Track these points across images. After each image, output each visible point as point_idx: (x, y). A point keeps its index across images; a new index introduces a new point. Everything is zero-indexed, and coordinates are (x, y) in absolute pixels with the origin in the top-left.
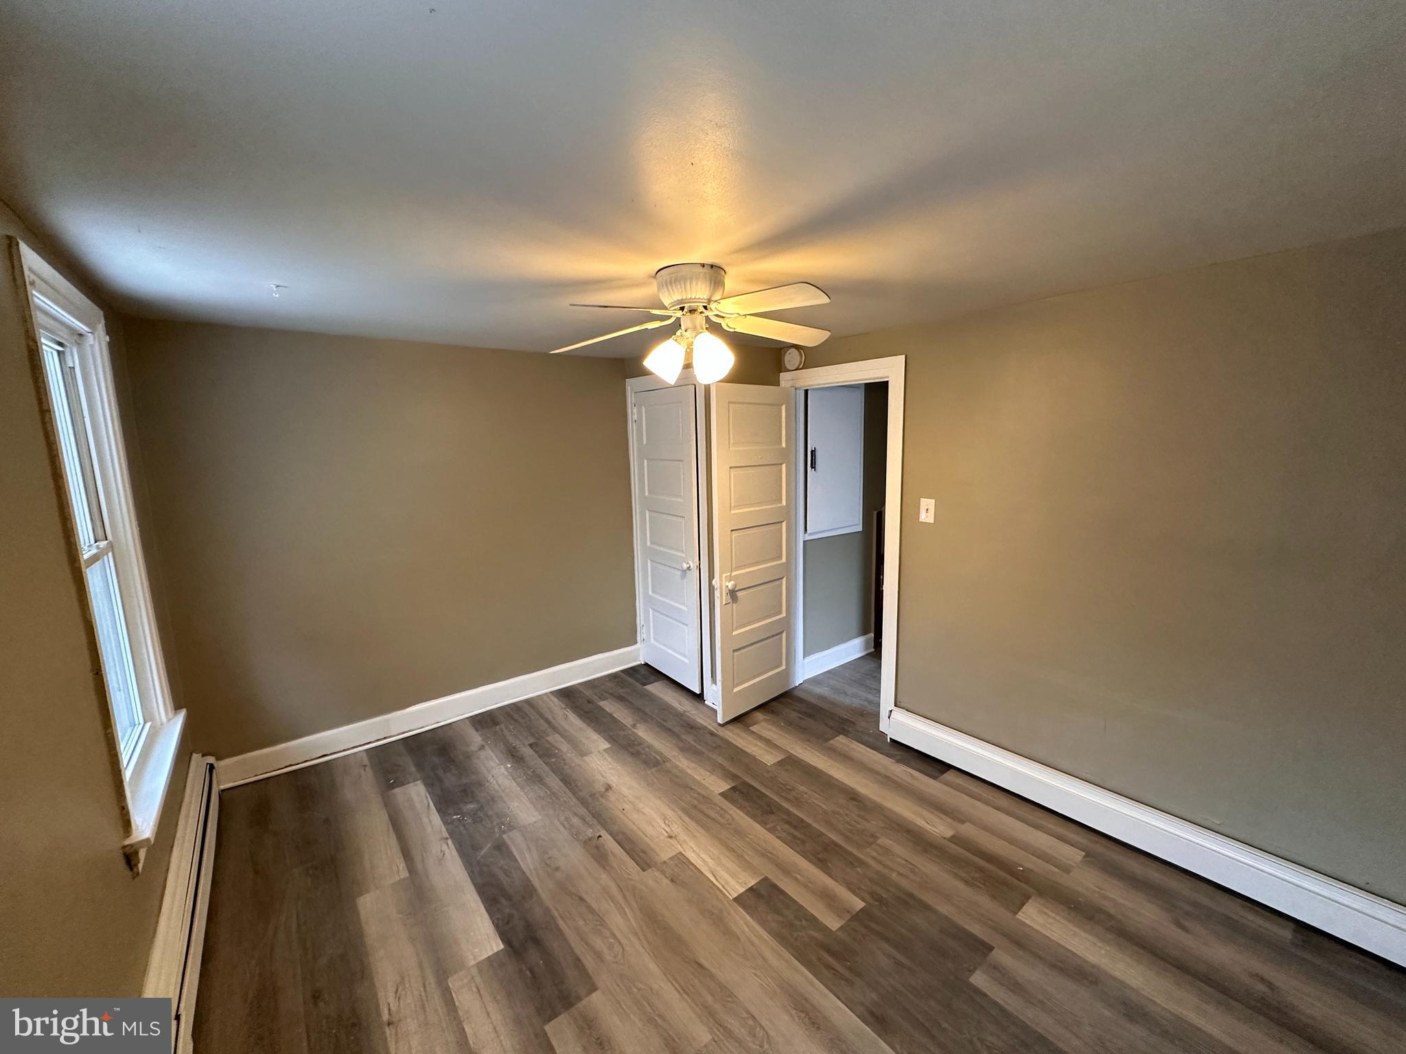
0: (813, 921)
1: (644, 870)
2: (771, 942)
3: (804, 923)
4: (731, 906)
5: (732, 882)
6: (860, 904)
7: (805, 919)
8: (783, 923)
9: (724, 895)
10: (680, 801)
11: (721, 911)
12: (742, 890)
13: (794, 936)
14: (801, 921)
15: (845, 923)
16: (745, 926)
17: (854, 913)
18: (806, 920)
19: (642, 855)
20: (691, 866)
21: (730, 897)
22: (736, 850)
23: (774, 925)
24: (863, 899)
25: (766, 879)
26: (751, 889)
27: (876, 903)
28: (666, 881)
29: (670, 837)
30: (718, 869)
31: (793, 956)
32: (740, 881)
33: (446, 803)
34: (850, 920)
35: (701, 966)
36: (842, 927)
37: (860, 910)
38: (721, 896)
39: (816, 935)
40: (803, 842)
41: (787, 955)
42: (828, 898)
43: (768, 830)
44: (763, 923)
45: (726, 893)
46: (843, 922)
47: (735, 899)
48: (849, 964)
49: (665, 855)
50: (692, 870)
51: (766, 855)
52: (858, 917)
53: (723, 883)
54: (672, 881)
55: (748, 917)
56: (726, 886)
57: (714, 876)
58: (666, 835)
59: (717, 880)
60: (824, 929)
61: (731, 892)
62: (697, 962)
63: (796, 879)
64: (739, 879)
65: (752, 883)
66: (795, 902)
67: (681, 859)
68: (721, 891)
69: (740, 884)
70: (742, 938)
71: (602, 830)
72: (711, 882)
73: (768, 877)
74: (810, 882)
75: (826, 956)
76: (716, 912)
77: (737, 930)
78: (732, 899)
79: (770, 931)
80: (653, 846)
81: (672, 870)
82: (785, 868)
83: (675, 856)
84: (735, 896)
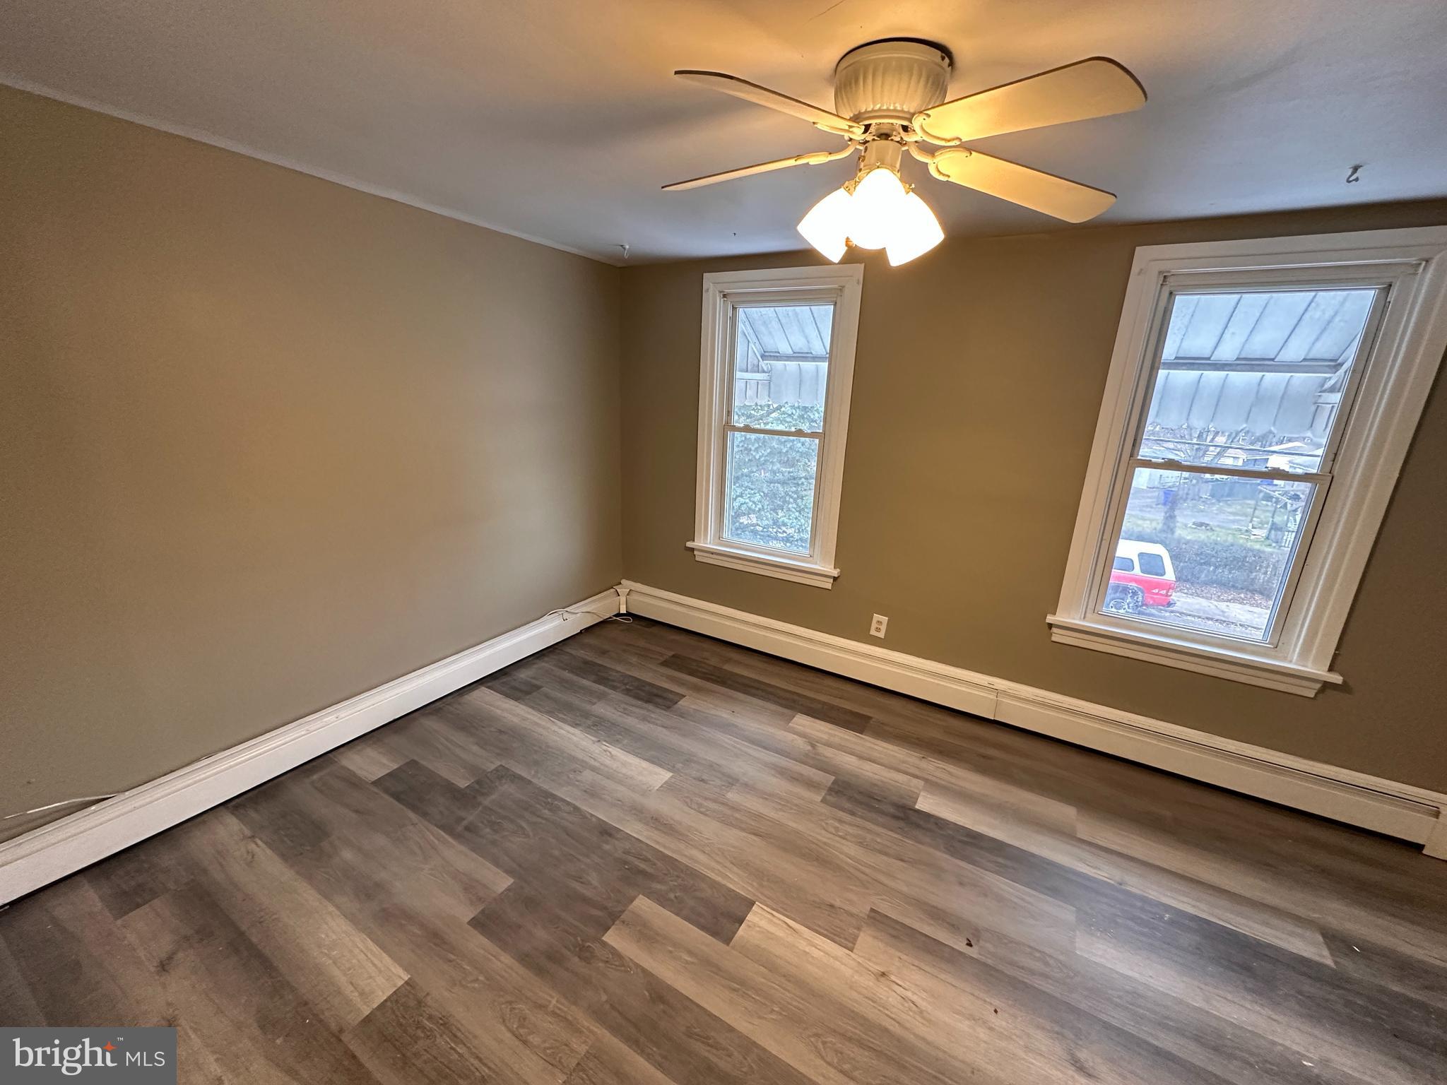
0: (662, 900)
1: (872, 910)
2: (703, 868)
3: (672, 896)
4: (754, 895)
5: (763, 923)
6: (611, 938)
7: (672, 900)
8: (695, 890)
9: (767, 906)
11: (762, 886)
12: (750, 917)
13: (680, 879)
14: (676, 897)
15: (628, 907)
16: (732, 878)
17: (617, 922)
18: (670, 900)
20: (825, 932)
21: (760, 905)
22: (783, 980)
23: (703, 885)
24: (604, 944)
25: (727, 940)
26: (741, 921)
27: (588, 944)
28: (838, 903)
29: (883, 974)
30: (790, 939)
31: (679, 862)
32: (758, 929)
34: (623, 911)
36: (632, 900)
37: (609, 928)
38: (769, 902)
39: (659, 886)
41: (683, 860)
42: (648, 935)
44: (715, 885)
45: (765, 908)
46: (631, 907)
47: (753, 904)
48: (627, 867)
49: (866, 939)
50: (819, 926)
51: (739, 986)
52: (611, 918)
53: (774, 920)
54: (832, 906)
55: (731, 886)
56: (769, 916)
57: (790, 927)
58: (893, 978)
59: (785, 923)
60: (650, 894)
61: (760, 911)
63: (690, 953)
64: (759, 932)
65: (742, 931)
66: (687, 919)
67: (849, 943)
68: (774, 910)
69: (755, 925)
70: (728, 864)
71: (975, 956)
72: (788, 917)
73: (725, 946)
74: (671, 952)
75: (649, 870)
76: (765, 883)
77: (735, 869)
78: (757, 903)
79: (704, 878)
80: (892, 951)
81: (841, 921)
82: (710, 969)
83: (854, 944)
84: (754, 908)
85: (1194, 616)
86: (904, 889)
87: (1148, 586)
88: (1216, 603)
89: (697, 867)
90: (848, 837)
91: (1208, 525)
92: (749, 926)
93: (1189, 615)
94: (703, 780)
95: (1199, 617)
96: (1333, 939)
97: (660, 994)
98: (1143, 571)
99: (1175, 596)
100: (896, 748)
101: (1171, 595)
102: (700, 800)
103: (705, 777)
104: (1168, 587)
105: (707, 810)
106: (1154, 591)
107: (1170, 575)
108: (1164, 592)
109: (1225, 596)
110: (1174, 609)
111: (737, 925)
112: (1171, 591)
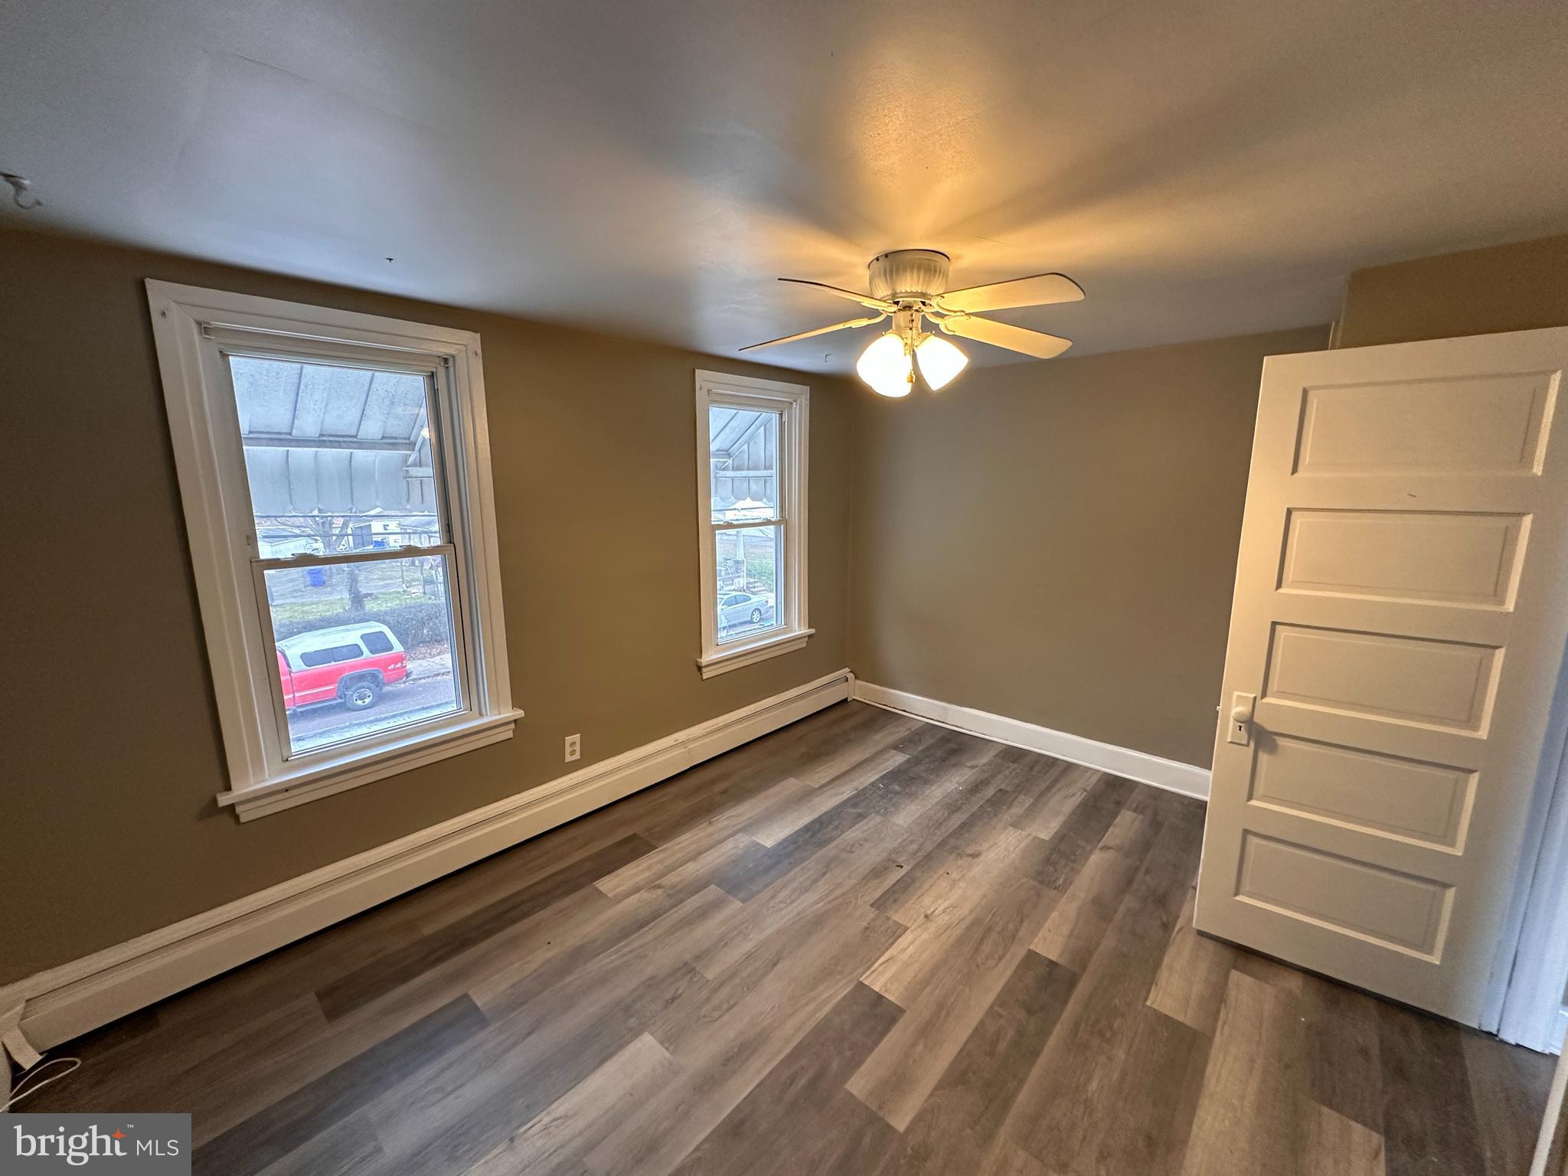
0: (854, 1064)
1: (871, 906)
2: (814, 1019)
3: (849, 1054)
4: (851, 981)
5: (885, 978)
6: (900, 1123)
7: (853, 1055)
8: (842, 1030)
9: (864, 973)
10: (991, 914)
11: (841, 972)
12: (877, 989)
13: (827, 1042)
14: (849, 1050)
15: (860, 1102)
16: (830, 994)
17: (881, 1115)
19: (892, 899)
20: (892, 940)
21: (864, 977)
23: (836, 1022)
24: (908, 1131)
25: (901, 1011)
26: (880, 997)
27: (909, 1149)
28: (865, 924)
29: (926, 916)
30: (898, 964)
31: (802, 1040)
32: (889, 985)
33: (895, 775)
34: (867, 1108)
35: (775, 964)
36: (853, 1096)
37: (889, 1125)
38: (860, 970)
39: (834, 1065)
40: (991, 1054)
41: (800, 1036)
42: (897, 1082)
43: (991, 1007)
44: (838, 1010)
45: (867, 974)
46: (861, 1098)
47: (861, 983)
48: (804, 1101)
49: (898, 916)
51: (942, 1011)
52: (875, 1122)
53: (880, 970)
54: (867, 928)
55: (840, 997)
56: (875, 974)
57: (887, 961)
58: (929, 912)
59: (881, 964)
60: (845, 1075)
61: (870, 979)
62: (778, 961)
63: (914, 1045)
64: (892, 984)
65: (891, 998)
66: (876, 1043)
67: (899, 930)
68: (869, 968)
69: (885, 985)
70: (812, 994)
71: (910, 868)
72: (877, 960)
73: (906, 1015)
74: (915, 1061)
75: (810, 1073)
76: (839, 968)
77: (821, 988)
78: (861, 980)
79: (827, 1019)
80: (907, 905)
81: (881, 926)
82: (929, 1031)
83: (902, 925)
84: (866, 983)
85: (424, 678)
86: (853, 881)
87: (384, 665)
88: (432, 660)
89: (812, 1024)
90: (793, 897)
91: (372, 594)
92: (886, 991)
93: (420, 679)
94: (673, 999)
95: (429, 677)
96: (897, 747)
97: (957, 1077)
98: (372, 652)
99: (410, 666)
100: (688, 835)
101: (406, 666)
102: (709, 1006)
103: (668, 996)
104: (399, 659)
105: (728, 1001)
106: (390, 668)
107: (398, 648)
108: (399, 665)
109: (434, 652)
110: (413, 677)
111: (884, 1000)
112: (404, 662)
